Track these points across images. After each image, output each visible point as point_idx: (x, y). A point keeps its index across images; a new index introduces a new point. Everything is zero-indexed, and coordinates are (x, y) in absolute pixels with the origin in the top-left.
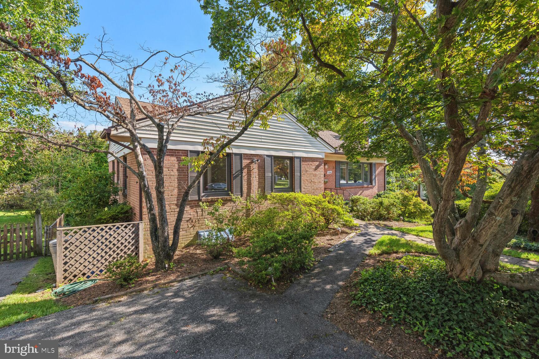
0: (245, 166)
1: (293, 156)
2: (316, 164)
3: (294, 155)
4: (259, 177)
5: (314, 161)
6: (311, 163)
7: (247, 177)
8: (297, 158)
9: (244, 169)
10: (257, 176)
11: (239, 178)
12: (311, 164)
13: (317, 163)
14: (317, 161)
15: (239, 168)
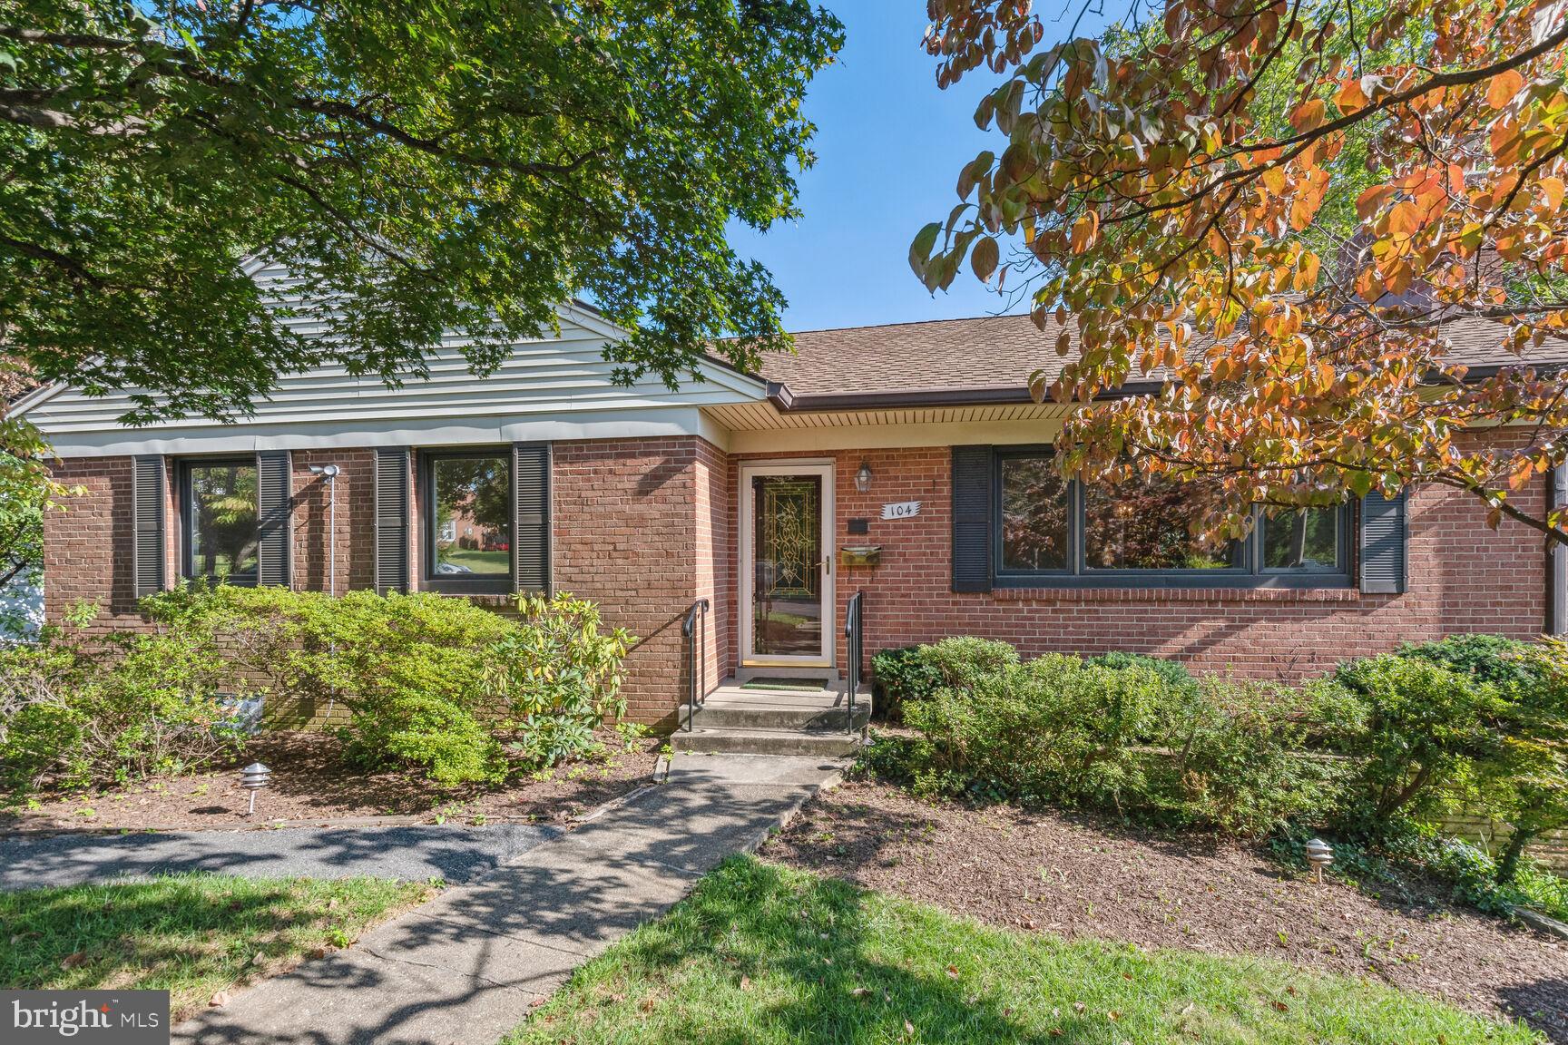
0: (302, 496)
1: (506, 440)
2: (646, 469)
3: (509, 433)
4: (354, 529)
5: (633, 456)
6: (610, 464)
7: (310, 531)
8: (526, 447)
9: (293, 503)
10: (348, 529)
11: (276, 534)
12: (611, 472)
13: (654, 462)
14: (657, 454)
15: (278, 502)
